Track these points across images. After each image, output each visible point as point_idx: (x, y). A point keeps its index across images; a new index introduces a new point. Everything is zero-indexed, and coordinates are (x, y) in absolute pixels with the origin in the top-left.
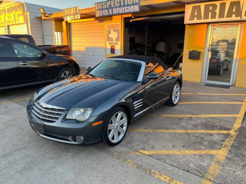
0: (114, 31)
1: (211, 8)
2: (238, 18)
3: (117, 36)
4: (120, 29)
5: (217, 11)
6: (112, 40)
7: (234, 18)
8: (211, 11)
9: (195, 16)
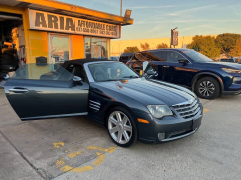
1: (53, 19)
2: (73, 32)
7: (70, 31)
8: (53, 21)
9: (41, 23)
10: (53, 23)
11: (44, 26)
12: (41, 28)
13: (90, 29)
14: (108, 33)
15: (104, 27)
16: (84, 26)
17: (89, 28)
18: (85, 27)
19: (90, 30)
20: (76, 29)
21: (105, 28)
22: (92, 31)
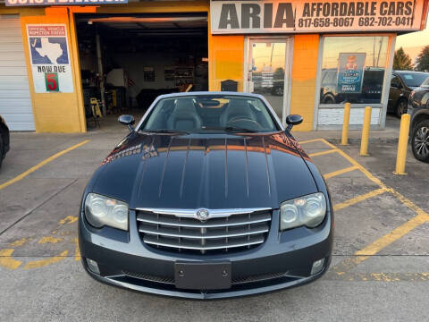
0: (52, 41)
1: (251, 10)
2: (291, 30)
3: (60, 52)
4: (66, 36)
5: (261, 15)
6: (49, 62)
7: (285, 29)
8: (252, 15)
9: (229, 22)
10: (251, 19)
11: (235, 25)
12: (229, 30)
13: (332, 19)
14: (383, 21)
15: (373, 8)
16: (318, 15)
17: (329, 17)
18: (321, 16)
19: (332, 21)
20: (297, 23)
21: (377, 11)
22: (336, 23)
